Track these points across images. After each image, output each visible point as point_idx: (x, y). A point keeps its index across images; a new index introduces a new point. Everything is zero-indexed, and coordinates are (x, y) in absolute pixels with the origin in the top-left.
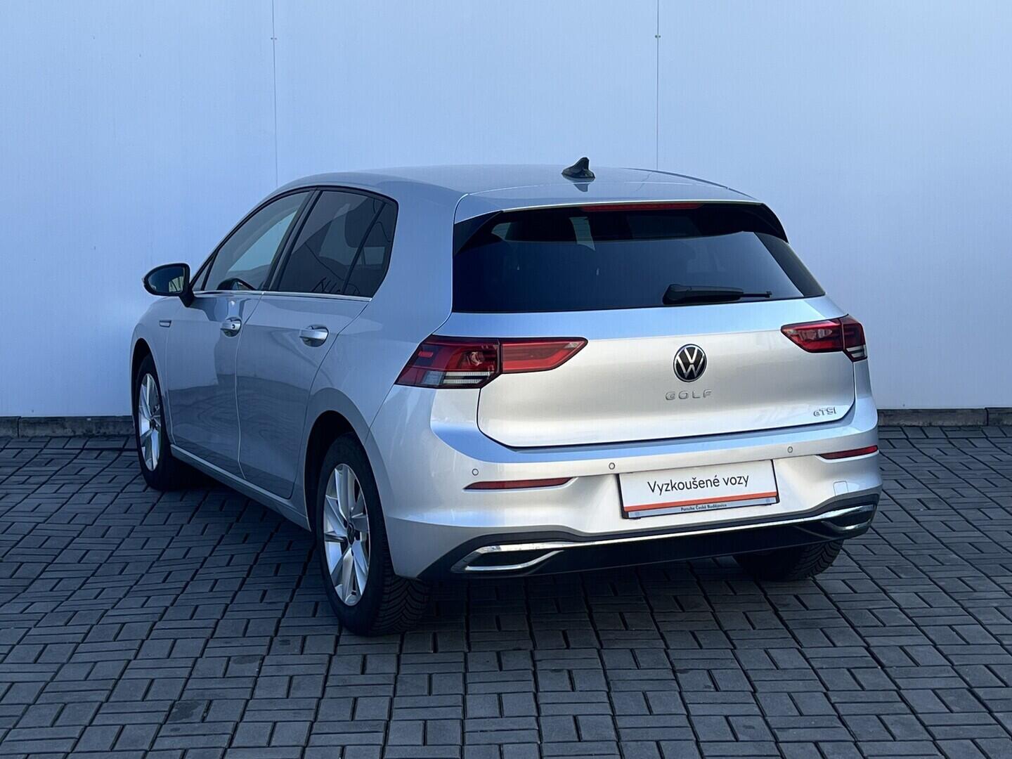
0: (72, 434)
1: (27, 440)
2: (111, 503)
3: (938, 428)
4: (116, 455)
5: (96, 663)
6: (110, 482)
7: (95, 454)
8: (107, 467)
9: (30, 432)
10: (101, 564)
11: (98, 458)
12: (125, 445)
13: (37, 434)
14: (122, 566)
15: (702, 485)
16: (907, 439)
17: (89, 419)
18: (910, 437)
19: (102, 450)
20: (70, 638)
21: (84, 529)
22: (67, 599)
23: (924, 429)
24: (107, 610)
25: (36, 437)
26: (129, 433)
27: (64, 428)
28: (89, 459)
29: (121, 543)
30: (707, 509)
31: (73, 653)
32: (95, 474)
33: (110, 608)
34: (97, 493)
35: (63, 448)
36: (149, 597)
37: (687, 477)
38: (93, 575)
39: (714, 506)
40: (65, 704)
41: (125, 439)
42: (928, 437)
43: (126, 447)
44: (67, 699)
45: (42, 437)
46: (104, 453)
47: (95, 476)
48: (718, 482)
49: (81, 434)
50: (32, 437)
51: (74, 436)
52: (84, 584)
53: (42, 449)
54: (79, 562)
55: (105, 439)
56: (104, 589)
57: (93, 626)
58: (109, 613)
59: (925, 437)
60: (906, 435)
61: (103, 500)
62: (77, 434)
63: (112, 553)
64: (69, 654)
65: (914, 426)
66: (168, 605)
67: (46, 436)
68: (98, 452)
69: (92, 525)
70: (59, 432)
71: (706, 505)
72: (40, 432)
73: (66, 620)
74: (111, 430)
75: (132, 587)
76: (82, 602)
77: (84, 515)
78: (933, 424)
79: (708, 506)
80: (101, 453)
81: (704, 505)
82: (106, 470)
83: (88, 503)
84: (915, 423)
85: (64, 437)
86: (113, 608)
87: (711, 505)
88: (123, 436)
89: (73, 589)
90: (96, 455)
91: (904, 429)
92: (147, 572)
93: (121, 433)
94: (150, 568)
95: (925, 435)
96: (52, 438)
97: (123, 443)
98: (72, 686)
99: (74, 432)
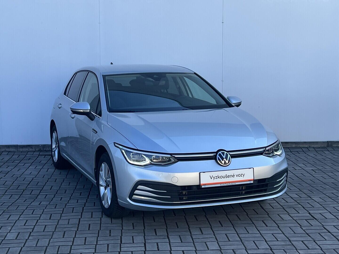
0: (35, 150)
1: (21, 152)
9: (21, 150)
13: (23, 150)
25: (23, 151)
27: (32, 148)
35: (33, 155)
45: (25, 151)
49: (38, 150)
50: (22, 151)
51: (36, 151)
53: (26, 155)
62: (36, 150)
67: (26, 151)
70: (31, 150)
72: (24, 149)
85: (32, 151)
96: (28, 151)
99: (35, 149)
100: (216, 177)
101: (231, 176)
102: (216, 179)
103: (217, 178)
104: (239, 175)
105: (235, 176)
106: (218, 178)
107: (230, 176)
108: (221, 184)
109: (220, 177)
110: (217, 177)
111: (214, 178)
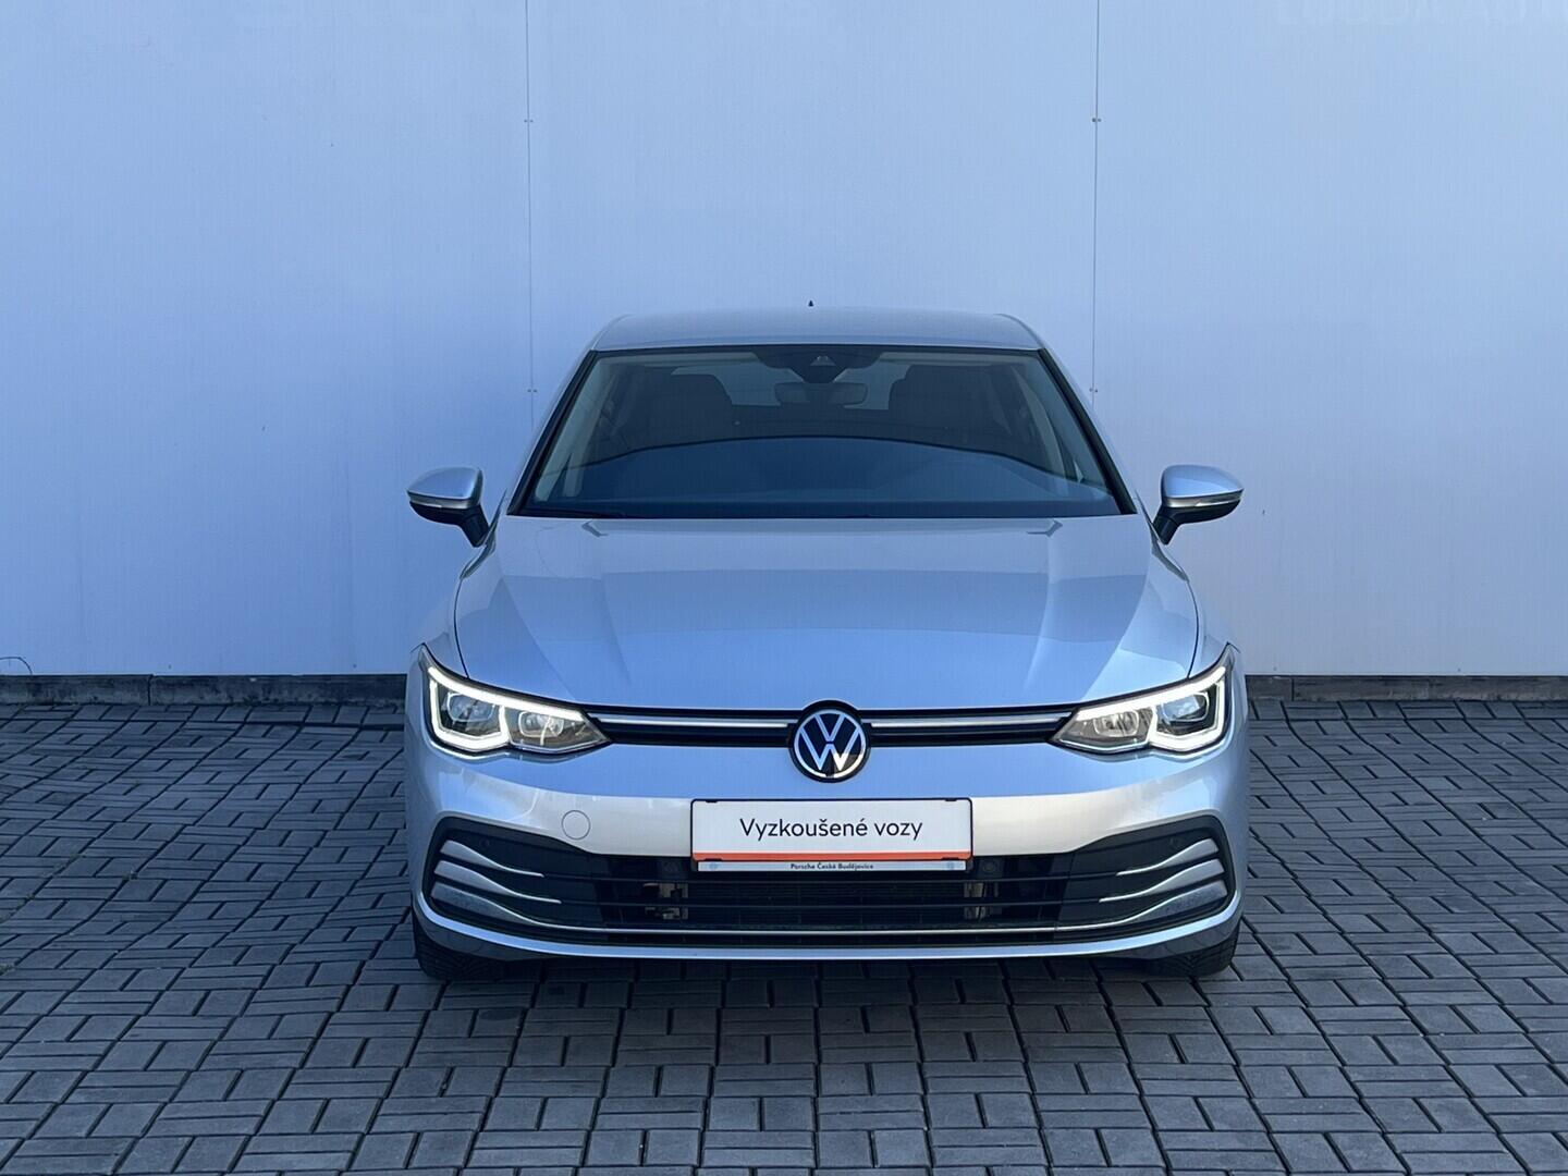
100: (769, 829)
101: (848, 828)
102: (770, 834)
103: (777, 831)
104: (893, 830)
105: (872, 831)
106: (782, 831)
107: (845, 826)
108: (798, 864)
109: (789, 829)
110: (775, 826)
111: (761, 834)
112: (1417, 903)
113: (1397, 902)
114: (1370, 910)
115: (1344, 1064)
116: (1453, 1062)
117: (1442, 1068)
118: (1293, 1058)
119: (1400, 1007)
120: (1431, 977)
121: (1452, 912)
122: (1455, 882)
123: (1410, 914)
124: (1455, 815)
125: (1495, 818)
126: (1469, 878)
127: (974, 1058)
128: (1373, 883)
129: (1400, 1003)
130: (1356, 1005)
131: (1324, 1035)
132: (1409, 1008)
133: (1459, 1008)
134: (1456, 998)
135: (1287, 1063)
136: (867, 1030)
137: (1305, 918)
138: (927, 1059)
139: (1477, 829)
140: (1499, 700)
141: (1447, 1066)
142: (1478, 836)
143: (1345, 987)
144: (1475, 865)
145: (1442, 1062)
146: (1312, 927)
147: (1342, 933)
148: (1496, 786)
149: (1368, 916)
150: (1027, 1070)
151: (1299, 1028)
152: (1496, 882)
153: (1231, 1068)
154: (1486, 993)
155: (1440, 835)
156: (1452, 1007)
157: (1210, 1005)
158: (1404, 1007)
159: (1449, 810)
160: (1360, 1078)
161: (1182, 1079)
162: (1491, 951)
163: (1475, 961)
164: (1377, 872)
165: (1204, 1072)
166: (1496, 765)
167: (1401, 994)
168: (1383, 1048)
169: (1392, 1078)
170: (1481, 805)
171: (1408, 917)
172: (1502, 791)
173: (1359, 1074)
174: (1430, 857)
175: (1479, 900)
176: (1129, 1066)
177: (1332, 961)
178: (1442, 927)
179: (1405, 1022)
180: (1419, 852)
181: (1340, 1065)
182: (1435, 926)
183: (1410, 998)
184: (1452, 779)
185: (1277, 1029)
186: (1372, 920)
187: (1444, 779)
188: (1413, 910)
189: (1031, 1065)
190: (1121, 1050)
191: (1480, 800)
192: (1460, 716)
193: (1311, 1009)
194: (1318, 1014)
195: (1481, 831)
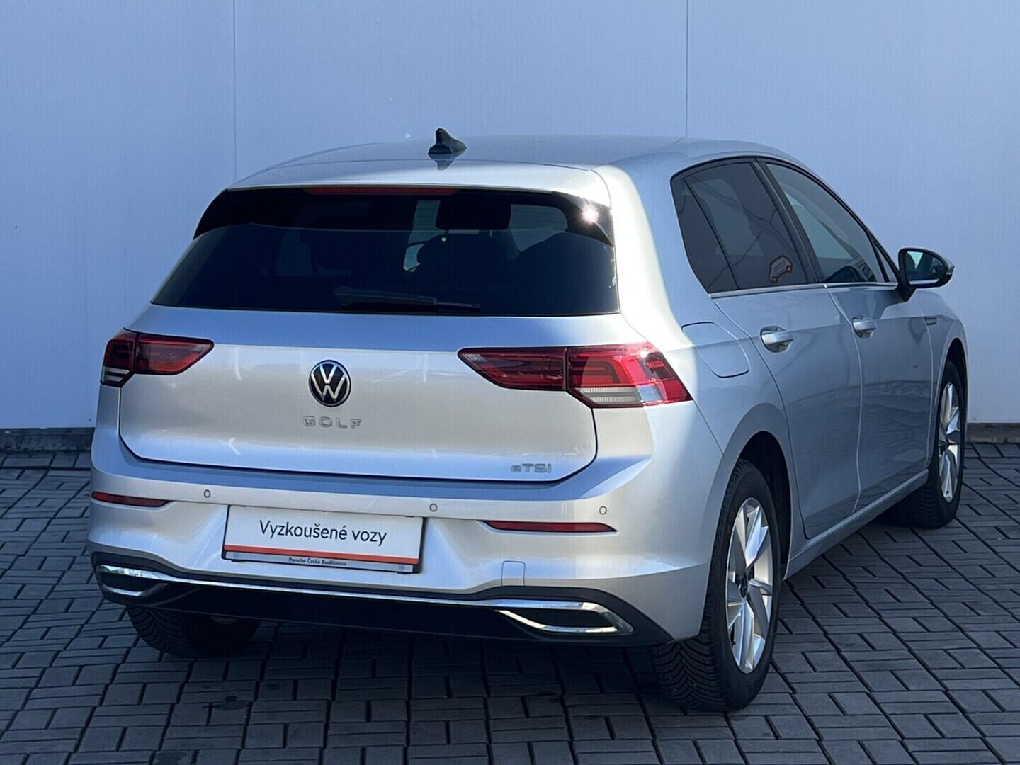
2: (44, 530)
3: (1015, 446)
4: (41, 475)
5: (55, 710)
6: (39, 506)
7: (16, 473)
8: (33, 489)
10: (42, 601)
11: (20, 478)
12: (51, 463)
14: (67, 602)
15: (324, 535)
16: (979, 458)
17: (7, 432)
18: (981, 456)
19: (24, 469)
20: (22, 682)
21: (15, 560)
22: (8, 640)
23: (998, 446)
24: (59, 652)
26: (55, 448)
28: (10, 480)
29: (62, 576)
30: (321, 564)
31: (27, 699)
32: (20, 496)
33: (62, 649)
34: (25, 519)
36: (106, 637)
37: (308, 522)
38: (34, 613)
39: (330, 563)
40: (28, 755)
41: (52, 455)
42: (1003, 456)
43: (52, 466)
44: (28, 749)
46: (27, 472)
47: (20, 499)
48: (346, 534)
52: (25, 622)
54: (15, 598)
55: (27, 455)
56: (50, 628)
57: (45, 668)
58: (63, 654)
59: (1000, 456)
60: (978, 453)
61: (34, 526)
63: (53, 588)
64: (23, 699)
65: (987, 443)
66: (130, 646)
68: (20, 471)
69: (24, 555)
71: (321, 560)
73: (12, 663)
74: (33, 445)
75: (82, 626)
76: (28, 643)
77: (15, 544)
78: (1009, 441)
79: (323, 562)
80: (22, 473)
81: (318, 559)
82: (31, 492)
83: (17, 530)
84: (989, 440)
86: (65, 649)
87: (327, 560)
88: (48, 452)
89: (12, 628)
90: (17, 475)
91: (975, 445)
92: (98, 610)
93: (46, 448)
94: (101, 604)
95: (1000, 453)
97: (49, 460)
98: (33, 735)
112: (950, 607)
113: (936, 607)
114: (915, 614)
115: (903, 737)
116: (987, 735)
117: (980, 740)
118: (863, 734)
119: (943, 692)
120: (963, 668)
121: (979, 615)
122: (980, 590)
123: (946, 616)
124: (977, 536)
125: (1008, 538)
126: (990, 587)
127: (613, 737)
128: (916, 591)
129: (943, 689)
130: (908, 690)
131: (884, 714)
132: (951, 693)
133: (989, 692)
134: (986, 684)
135: (859, 738)
136: (527, 716)
137: (865, 621)
138: (576, 738)
139: (995, 548)
140: (1006, 442)
141: (983, 737)
142: (996, 553)
143: (900, 677)
144: (994, 576)
145: (980, 735)
146: (870, 629)
147: (895, 633)
148: (1008, 512)
149: (914, 618)
150: (655, 747)
151: (865, 710)
152: (1012, 590)
153: (815, 742)
154: (1009, 679)
155: (966, 552)
156: (984, 691)
157: (794, 692)
158: (946, 692)
159: (971, 532)
160: (917, 749)
161: (778, 752)
162: (1012, 646)
163: (997, 654)
164: (920, 583)
165: (794, 745)
166: (1006, 495)
167: (944, 682)
168: (932, 724)
169: (941, 749)
170: (996, 528)
171: (945, 619)
172: (1012, 517)
173: (916, 745)
174: (959, 570)
175: (1000, 605)
176: (736, 742)
177: (887, 656)
178: (972, 627)
179: (947, 703)
180: (951, 566)
181: (901, 739)
182: (967, 626)
183: (950, 685)
184: (973, 506)
185: (848, 711)
186: (918, 622)
187: (967, 507)
188: (949, 614)
189: (659, 743)
190: (729, 729)
191: (996, 524)
192: (977, 456)
193: (873, 693)
194: (879, 697)
195: (997, 549)
